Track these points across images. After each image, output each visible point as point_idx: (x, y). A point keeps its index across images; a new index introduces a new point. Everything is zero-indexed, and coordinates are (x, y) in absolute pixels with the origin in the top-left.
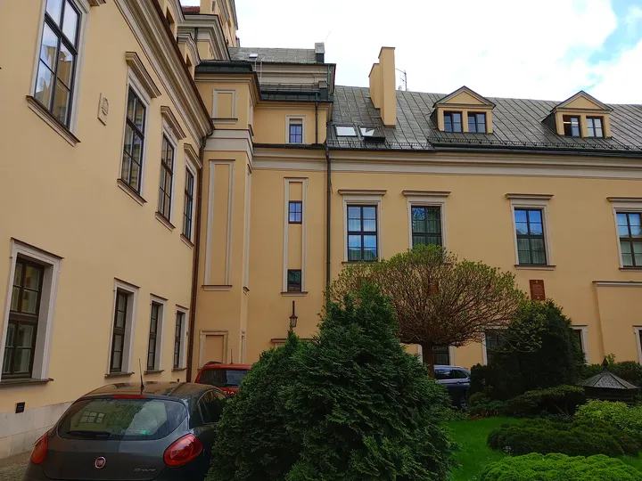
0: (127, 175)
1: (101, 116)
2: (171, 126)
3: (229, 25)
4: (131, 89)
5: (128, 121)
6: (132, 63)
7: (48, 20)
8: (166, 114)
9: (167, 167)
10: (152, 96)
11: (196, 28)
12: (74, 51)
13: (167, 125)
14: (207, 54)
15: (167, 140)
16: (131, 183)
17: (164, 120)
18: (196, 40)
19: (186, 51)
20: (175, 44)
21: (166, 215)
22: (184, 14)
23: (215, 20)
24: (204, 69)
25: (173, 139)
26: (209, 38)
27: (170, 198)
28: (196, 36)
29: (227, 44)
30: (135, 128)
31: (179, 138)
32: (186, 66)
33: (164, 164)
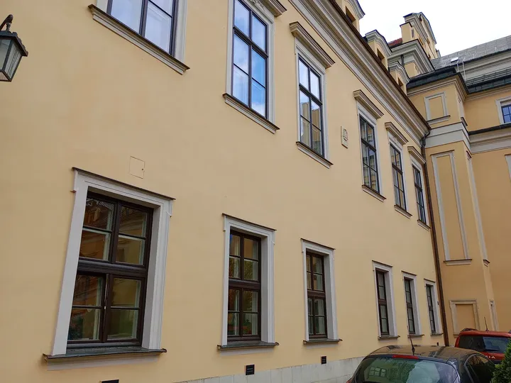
0: (368, 180)
1: (344, 142)
2: (395, 136)
3: (429, 43)
4: (361, 118)
5: (363, 141)
6: (360, 98)
7: (302, 88)
8: (390, 128)
9: (397, 169)
10: (377, 117)
11: (402, 56)
12: (319, 103)
13: (391, 136)
14: (414, 72)
15: (394, 148)
16: (371, 186)
17: (389, 133)
18: (403, 65)
19: (397, 76)
20: (387, 73)
21: (403, 207)
22: (390, 48)
23: (416, 44)
24: (413, 84)
25: (398, 146)
26: (414, 59)
27: (404, 192)
28: (403, 61)
29: (429, 58)
30: (368, 145)
31: (403, 144)
32: (398, 86)
33: (394, 166)
